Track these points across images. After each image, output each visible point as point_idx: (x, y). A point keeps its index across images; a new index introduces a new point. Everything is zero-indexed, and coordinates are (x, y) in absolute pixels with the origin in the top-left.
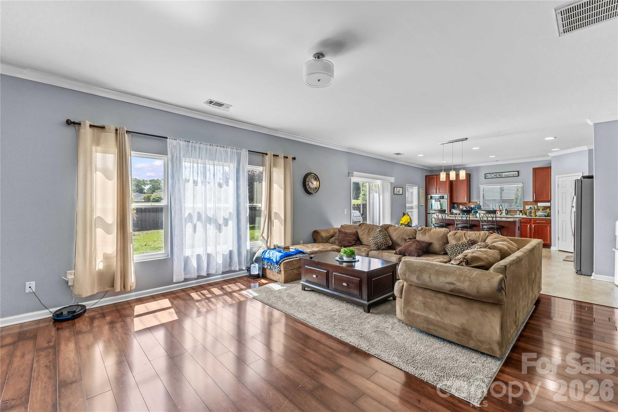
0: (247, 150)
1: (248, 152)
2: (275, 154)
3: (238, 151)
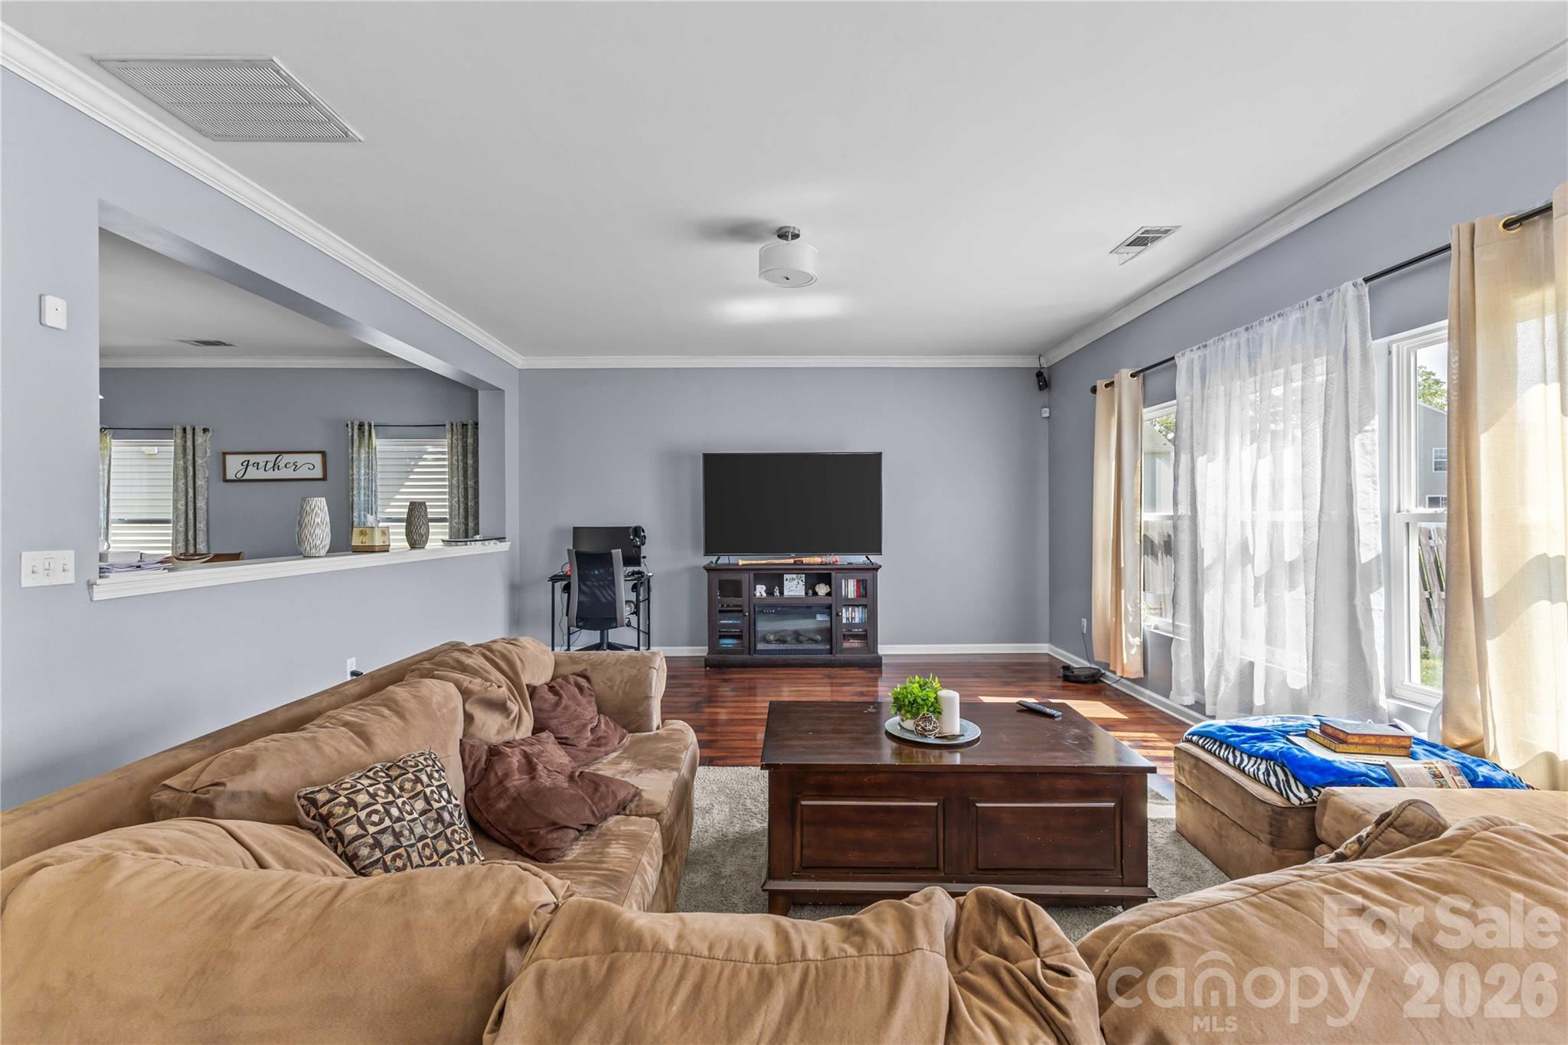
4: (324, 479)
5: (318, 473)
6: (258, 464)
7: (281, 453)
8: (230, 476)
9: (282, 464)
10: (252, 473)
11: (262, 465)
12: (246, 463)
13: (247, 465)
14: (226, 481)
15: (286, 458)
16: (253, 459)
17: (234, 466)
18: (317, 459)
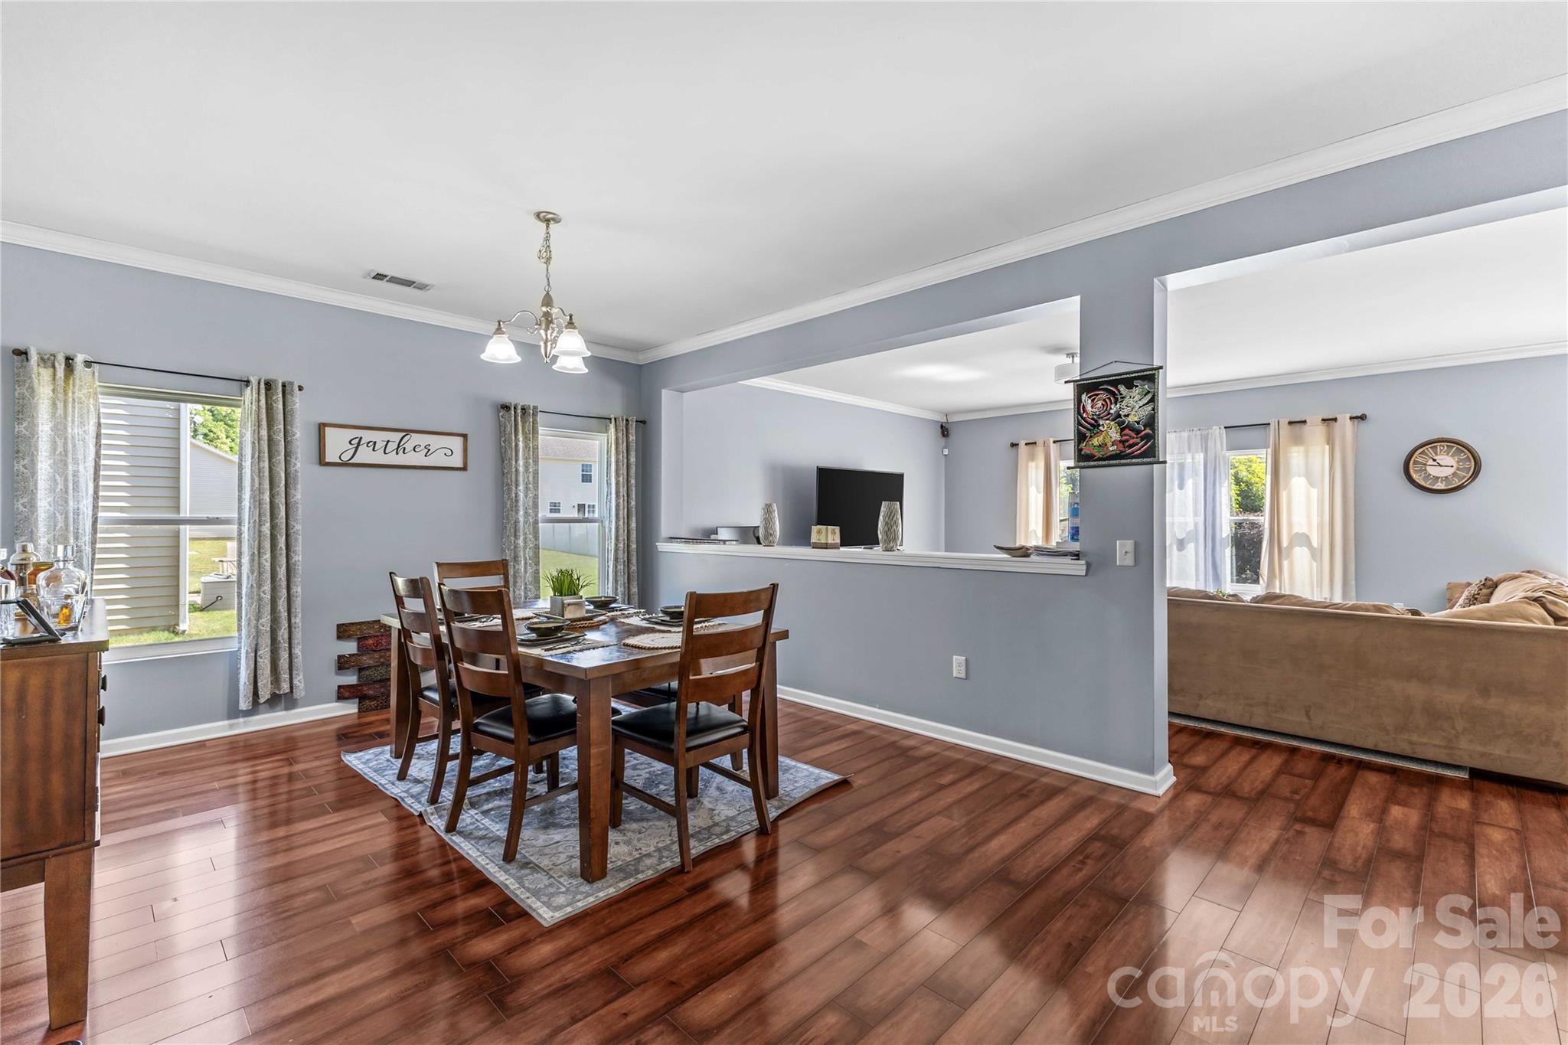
0: (1223, 427)
1: (1224, 430)
2: (1325, 418)
3: (1204, 433)
4: (464, 469)
5: (457, 461)
6: (375, 443)
7: (408, 431)
8: (331, 456)
9: (409, 446)
10: (365, 455)
11: (380, 445)
12: (357, 440)
13: (359, 444)
14: (322, 462)
15: (416, 439)
16: (368, 436)
17: (337, 444)
18: (456, 443)
